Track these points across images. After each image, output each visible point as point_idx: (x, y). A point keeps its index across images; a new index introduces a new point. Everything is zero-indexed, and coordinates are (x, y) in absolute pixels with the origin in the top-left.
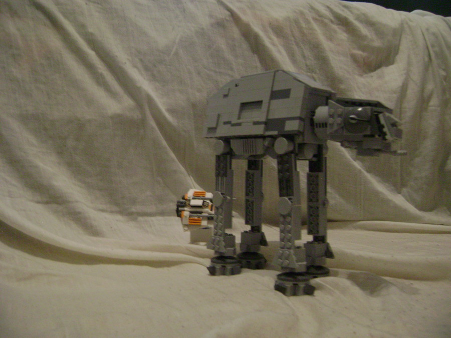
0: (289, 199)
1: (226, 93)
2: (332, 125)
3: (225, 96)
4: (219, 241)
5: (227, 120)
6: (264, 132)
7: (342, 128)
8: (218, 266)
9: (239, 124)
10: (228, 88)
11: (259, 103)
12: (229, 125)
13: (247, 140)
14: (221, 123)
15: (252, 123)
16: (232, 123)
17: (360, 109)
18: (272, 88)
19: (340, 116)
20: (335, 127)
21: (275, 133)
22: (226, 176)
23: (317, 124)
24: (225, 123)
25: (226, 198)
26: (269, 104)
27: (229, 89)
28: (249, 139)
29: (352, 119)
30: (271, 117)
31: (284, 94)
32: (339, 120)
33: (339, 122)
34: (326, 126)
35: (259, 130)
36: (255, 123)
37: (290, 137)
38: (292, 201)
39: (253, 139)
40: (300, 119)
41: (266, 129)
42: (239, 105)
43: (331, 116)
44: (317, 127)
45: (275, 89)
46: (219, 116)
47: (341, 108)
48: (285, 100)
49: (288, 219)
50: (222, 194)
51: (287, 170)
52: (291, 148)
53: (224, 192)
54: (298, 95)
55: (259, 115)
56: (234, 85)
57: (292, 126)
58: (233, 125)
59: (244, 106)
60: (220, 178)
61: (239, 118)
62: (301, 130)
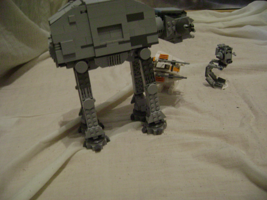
3: (72, 24)
6: (131, 48)
7: (175, 32)
9: (105, 46)
15: (118, 43)
16: (95, 46)
20: (171, 33)
24: (83, 47)
33: (174, 29)
36: (120, 43)
42: (96, 30)
43: (169, 26)
45: (129, 13)
47: (173, 20)
48: (141, 21)
53: (91, 98)
58: (97, 47)
60: (86, 89)
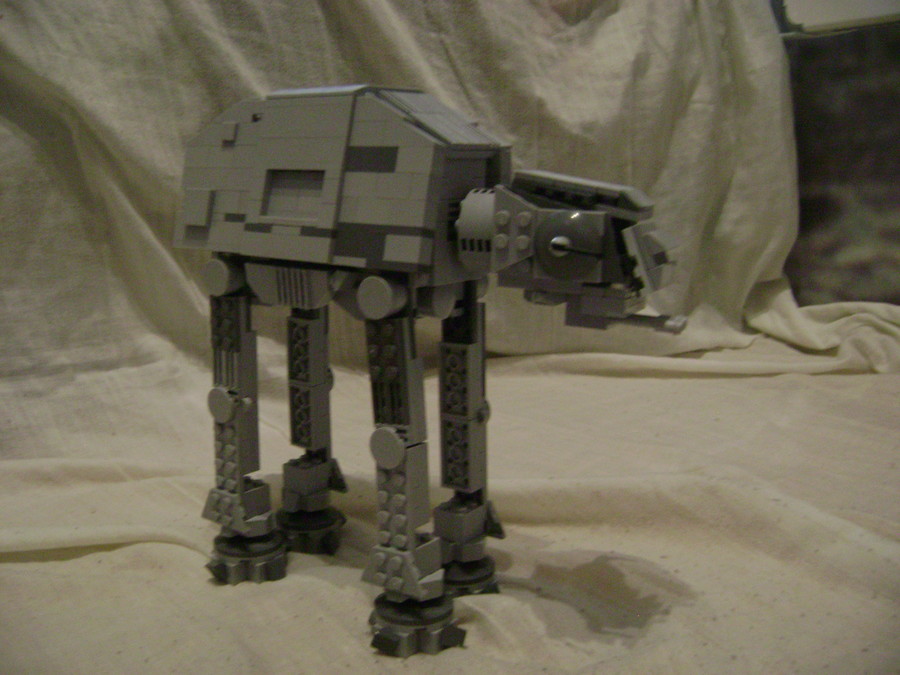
0: (399, 431)
1: (230, 138)
2: (504, 251)
3: (228, 144)
4: (231, 506)
5: (234, 210)
6: (331, 259)
7: (530, 259)
8: (232, 563)
9: (265, 228)
10: (234, 123)
11: (315, 177)
12: (240, 226)
13: (286, 269)
14: (219, 217)
15: (297, 231)
16: (248, 220)
17: (575, 215)
18: (349, 138)
19: (524, 230)
20: (512, 259)
21: (359, 262)
22: (238, 351)
23: (464, 241)
24: (230, 218)
25: (242, 403)
26: (342, 180)
27: (237, 127)
28: (292, 270)
29: (558, 247)
30: (346, 218)
31: (381, 159)
32: (523, 241)
33: (523, 247)
34: (489, 249)
35: (318, 251)
36: (307, 232)
37: (397, 276)
38: (407, 435)
39: (304, 271)
40: (425, 232)
41: (336, 250)
42: (263, 174)
43: (503, 229)
44: (464, 248)
45: (356, 142)
46: (213, 195)
47: (529, 210)
48: (384, 176)
49: (398, 480)
50: (230, 392)
51: (393, 362)
52: (401, 303)
53: (233, 389)
54: (416, 165)
55: (315, 209)
56: (250, 118)
57: (403, 251)
58: (251, 228)
59: (276, 178)
60: (224, 353)
61: (264, 211)
62: (427, 262)
